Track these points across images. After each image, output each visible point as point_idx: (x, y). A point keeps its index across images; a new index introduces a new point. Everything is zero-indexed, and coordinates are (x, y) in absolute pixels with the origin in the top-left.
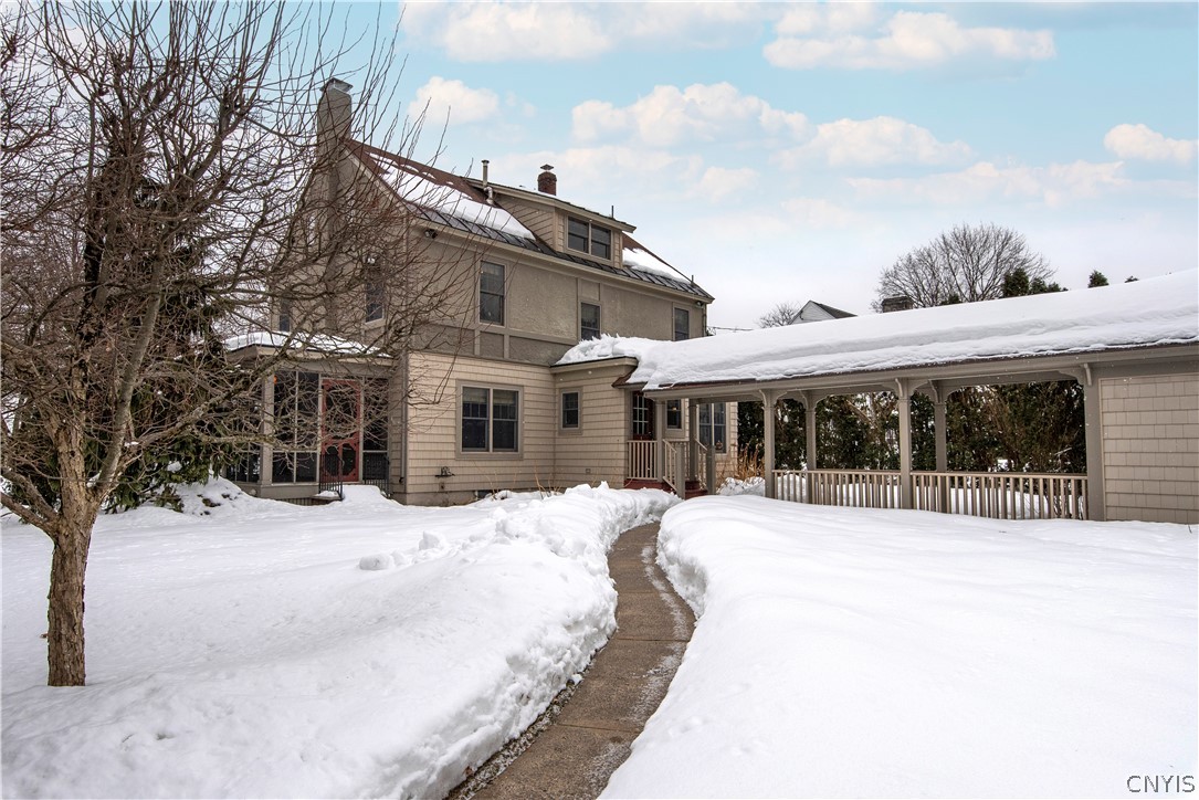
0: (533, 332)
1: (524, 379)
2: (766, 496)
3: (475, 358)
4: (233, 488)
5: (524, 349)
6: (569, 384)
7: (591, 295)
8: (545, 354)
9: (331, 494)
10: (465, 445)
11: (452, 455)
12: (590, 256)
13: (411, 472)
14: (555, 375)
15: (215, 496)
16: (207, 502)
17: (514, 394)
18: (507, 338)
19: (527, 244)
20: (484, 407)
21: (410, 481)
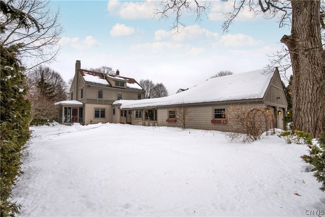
0: (108, 99)
1: (107, 107)
2: (143, 125)
3: (97, 104)
4: (57, 123)
5: (106, 102)
6: (114, 107)
7: (120, 93)
8: (110, 103)
9: (72, 124)
10: (95, 117)
11: (93, 119)
12: (120, 87)
13: (85, 121)
14: (112, 106)
15: (54, 124)
16: (53, 125)
17: (105, 109)
18: (103, 101)
19: (107, 86)
20: (99, 112)
21: (85, 122)
